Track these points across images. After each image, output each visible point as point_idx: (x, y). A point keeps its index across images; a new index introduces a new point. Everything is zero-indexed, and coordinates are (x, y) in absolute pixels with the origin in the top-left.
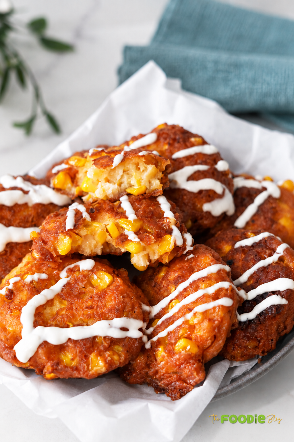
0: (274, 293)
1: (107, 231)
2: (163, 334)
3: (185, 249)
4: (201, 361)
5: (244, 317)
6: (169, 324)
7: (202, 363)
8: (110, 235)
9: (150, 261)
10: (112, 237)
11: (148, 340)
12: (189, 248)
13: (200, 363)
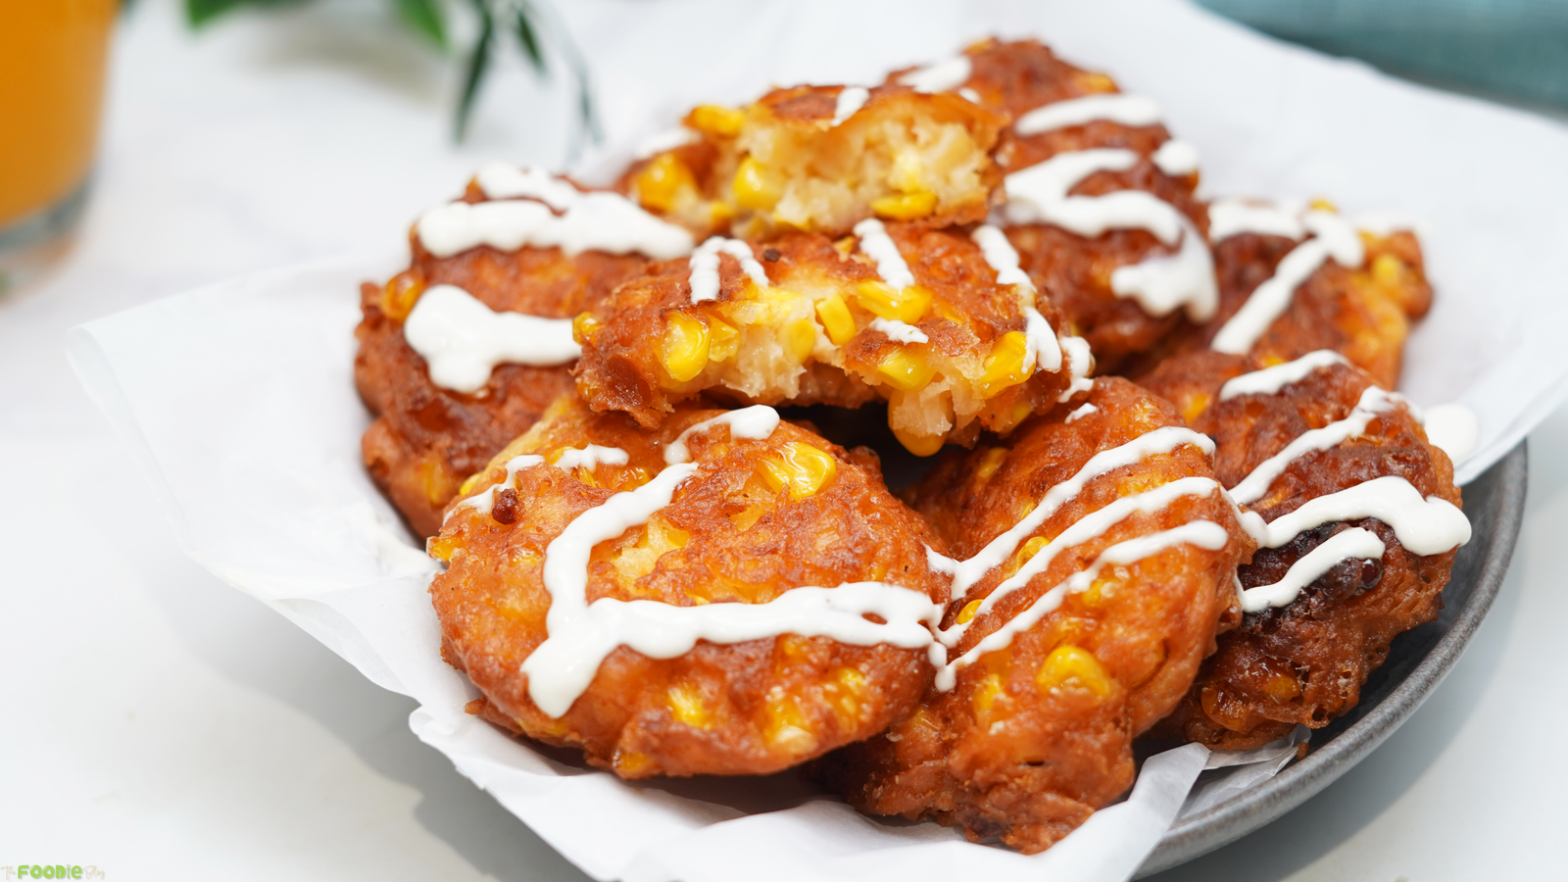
0: (1354, 523)
1: (819, 320)
2: (996, 640)
3: (1067, 385)
4: (1122, 725)
5: (1256, 599)
6: (1018, 609)
7: (1125, 730)
8: (826, 332)
9: (953, 419)
10: (831, 341)
11: (949, 661)
12: (1081, 383)
13: (1118, 731)
